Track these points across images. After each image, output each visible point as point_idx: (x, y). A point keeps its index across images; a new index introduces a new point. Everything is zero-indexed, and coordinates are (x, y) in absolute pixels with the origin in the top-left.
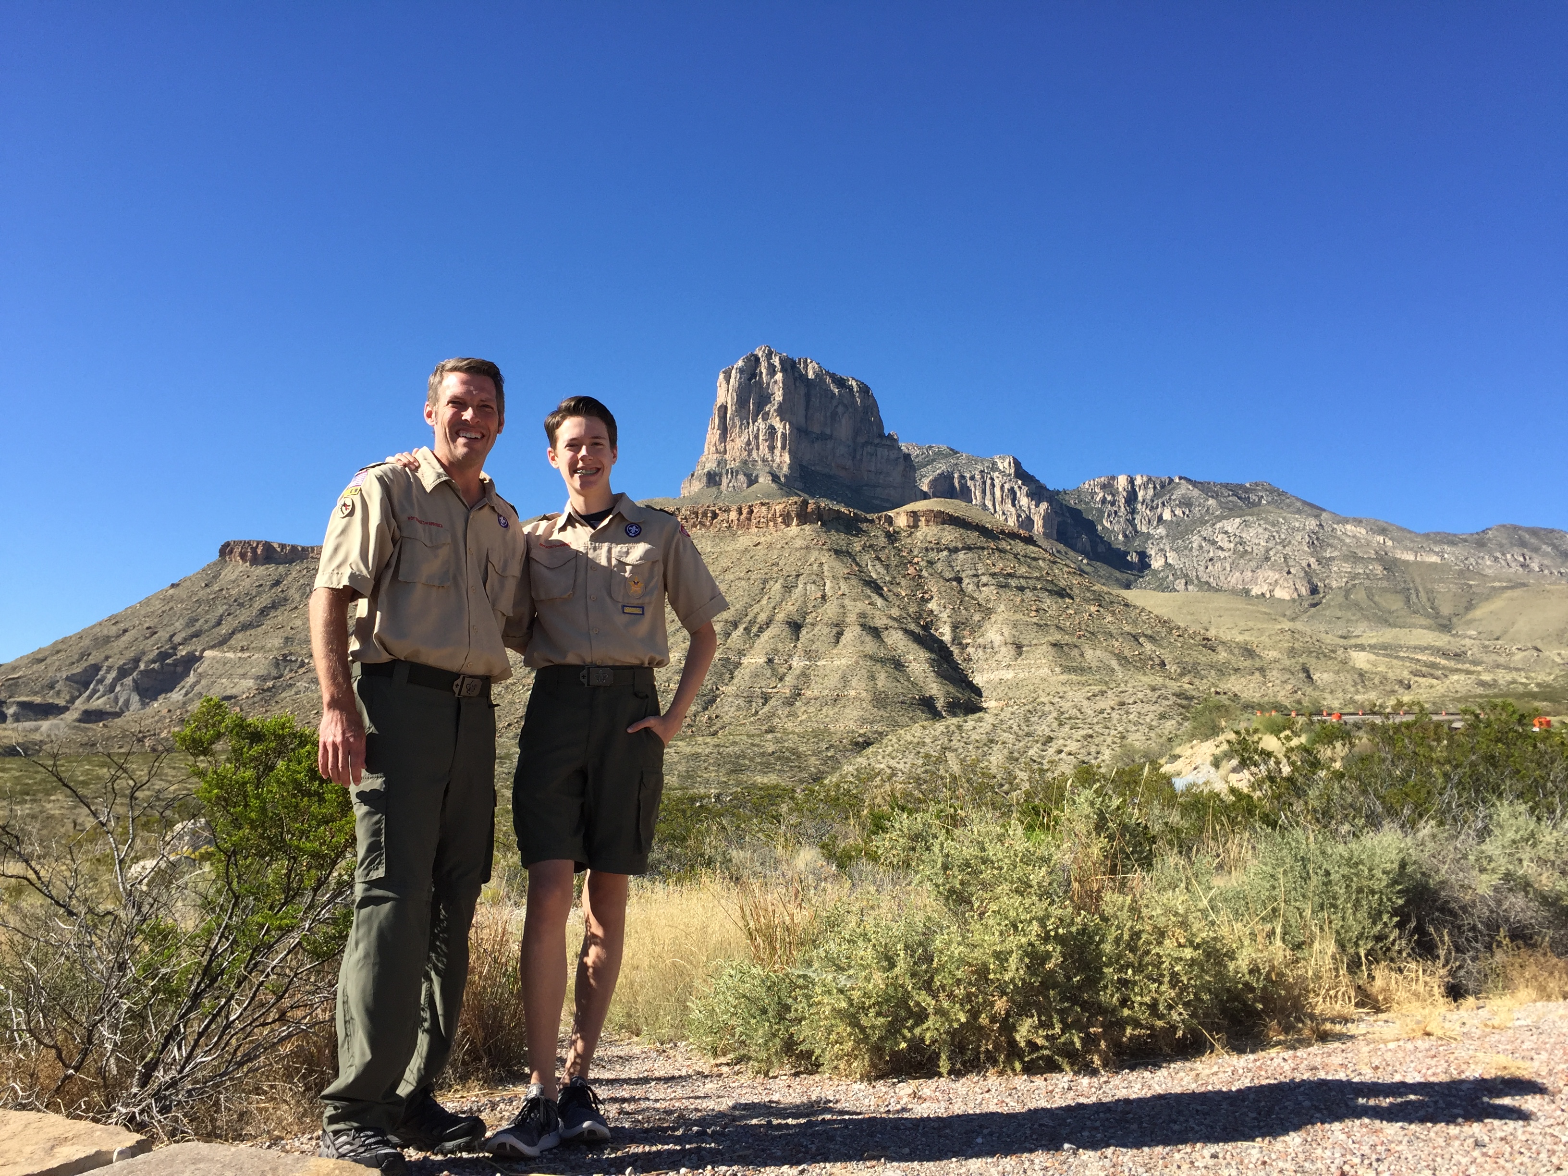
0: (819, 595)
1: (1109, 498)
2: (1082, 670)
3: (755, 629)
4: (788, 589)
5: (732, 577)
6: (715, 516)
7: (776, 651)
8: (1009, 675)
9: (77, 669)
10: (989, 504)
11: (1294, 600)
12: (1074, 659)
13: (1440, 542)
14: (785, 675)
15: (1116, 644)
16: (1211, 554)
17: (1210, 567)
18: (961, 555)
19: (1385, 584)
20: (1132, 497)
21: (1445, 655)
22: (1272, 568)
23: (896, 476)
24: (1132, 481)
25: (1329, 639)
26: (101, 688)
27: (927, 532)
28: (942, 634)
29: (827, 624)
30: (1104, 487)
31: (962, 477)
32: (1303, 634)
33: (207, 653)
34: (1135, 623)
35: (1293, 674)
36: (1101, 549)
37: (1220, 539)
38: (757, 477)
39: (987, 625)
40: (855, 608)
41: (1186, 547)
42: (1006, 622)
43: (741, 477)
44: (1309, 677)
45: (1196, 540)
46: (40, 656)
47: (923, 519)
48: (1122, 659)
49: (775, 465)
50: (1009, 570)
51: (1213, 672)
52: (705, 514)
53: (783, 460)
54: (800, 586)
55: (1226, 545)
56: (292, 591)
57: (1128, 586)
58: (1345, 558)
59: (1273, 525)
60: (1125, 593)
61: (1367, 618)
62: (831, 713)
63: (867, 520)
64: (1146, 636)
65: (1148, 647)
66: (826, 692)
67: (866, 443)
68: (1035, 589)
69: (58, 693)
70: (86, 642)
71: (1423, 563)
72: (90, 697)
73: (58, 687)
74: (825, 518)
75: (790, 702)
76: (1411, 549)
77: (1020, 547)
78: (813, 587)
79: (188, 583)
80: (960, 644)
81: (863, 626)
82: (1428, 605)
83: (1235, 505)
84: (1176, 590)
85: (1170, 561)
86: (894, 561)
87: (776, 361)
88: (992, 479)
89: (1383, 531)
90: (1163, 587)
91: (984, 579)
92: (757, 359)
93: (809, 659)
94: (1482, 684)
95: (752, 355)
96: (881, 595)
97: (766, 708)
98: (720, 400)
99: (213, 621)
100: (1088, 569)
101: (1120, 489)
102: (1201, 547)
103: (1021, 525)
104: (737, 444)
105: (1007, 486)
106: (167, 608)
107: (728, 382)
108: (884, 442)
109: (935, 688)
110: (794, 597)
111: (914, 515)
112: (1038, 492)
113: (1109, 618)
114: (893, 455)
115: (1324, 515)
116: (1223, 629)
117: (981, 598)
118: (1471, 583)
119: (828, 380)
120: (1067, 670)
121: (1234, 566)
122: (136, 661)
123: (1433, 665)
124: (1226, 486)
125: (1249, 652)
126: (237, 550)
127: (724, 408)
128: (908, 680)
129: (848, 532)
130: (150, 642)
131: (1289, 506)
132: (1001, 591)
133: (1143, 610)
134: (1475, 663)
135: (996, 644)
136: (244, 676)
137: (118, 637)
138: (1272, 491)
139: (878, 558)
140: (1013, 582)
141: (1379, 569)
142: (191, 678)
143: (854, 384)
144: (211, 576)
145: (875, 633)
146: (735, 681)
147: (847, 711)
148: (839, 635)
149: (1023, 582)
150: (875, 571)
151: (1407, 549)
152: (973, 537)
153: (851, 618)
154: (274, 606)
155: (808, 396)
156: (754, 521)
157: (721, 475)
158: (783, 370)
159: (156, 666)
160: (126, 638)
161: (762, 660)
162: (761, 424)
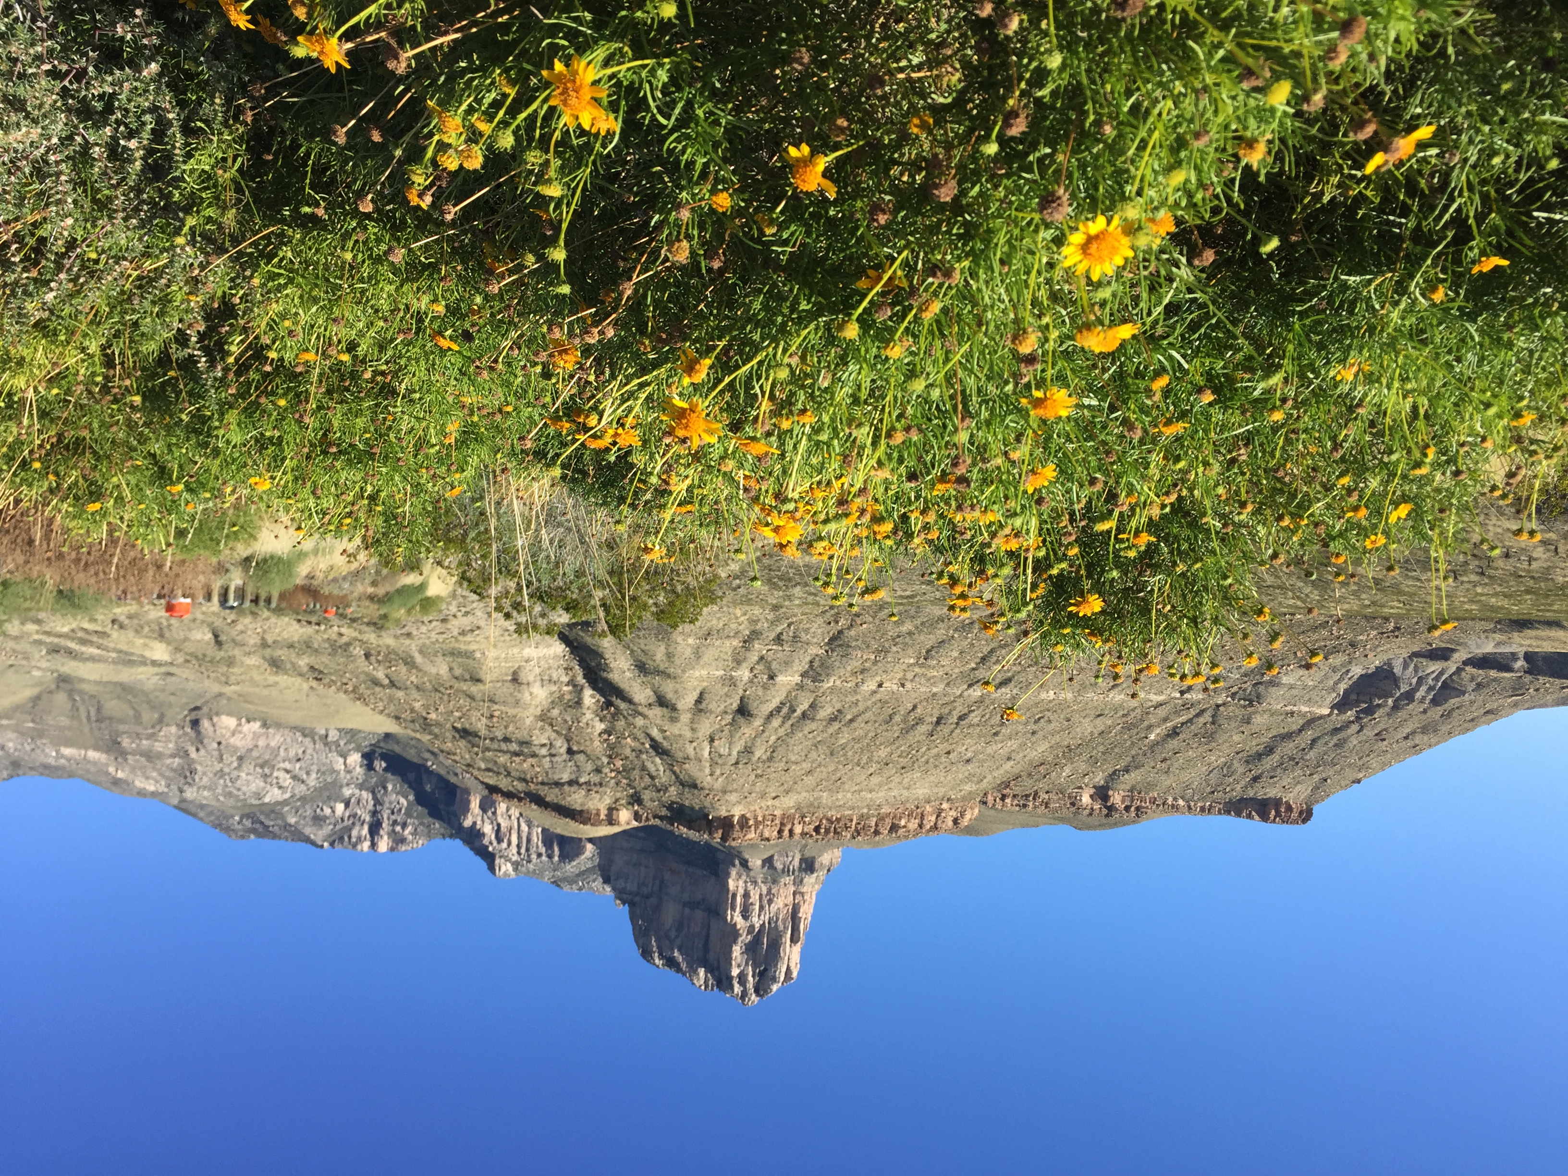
0: (716, 743)
1: (398, 828)
2: (452, 654)
3: (785, 710)
4: (748, 750)
5: (804, 765)
6: (817, 829)
7: (765, 687)
8: (528, 653)
9: (1454, 702)
10: (524, 828)
11: (217, 714)
12: (460, 665)
13: (57, 768)
14: (758, 663)
15: (413, 678)
16: (298, 765)
17: (300, 752)
18: (566, 777)
19: (122, 727)
20: (375, 829)
21: (70, 652)
22: (236, 749)
23: (620, 860)
24: (373, 845)
25: (184, 673)
26: (1431, 682)
27: (599, 803)
28: (592, 696)
29: (711, 712)
30: (403, 840)
31: (550, 857)
32: (217, 680)
33: (1326, 711)
34: (391, 699)
35: (233, 641)
36: (411, 776)
37: (287, 781)
38: (763, 866)
39: (546, 704)
40: (681, 728)
41: (323, 774)
42: (526, 707)
43: (779, 866)
44: (216, 636)
45: (312, 781)
46: (1490, 716)
47: (602, 817)
48: (409, 663)
49: (744, 877)
50: (517, 759)
51: (316, 645)
52: (827, 831)
53: (735, 883)
54: (735, 753)
55: (282, 775)
56: (1241, 770)
57: (388, 736)
58: (160, 756)
59: (230, 793)
60: (393, 728)
61: (145, 693)
62: (714, 622)
63: (661, 818)
64: (382, 686)
65: (380, 674)
66: (718, 643)
67: (647, 897)
68: (492, 739)
69: (1473, 679)
70: (1445, 728)
71: (79, 747)
72: (1441, 673)
73: (1473, 685)
74: (704, 822)
75: (755, 635)
76: (89, 762)
77: (504, 783)
78: (722, 751)
79: (1343, 783)
80: (575, 686)
81: (674, 709)
82: (79, 704)
83: (267, 816)
84: (339, 730)
85: (341, 760)
86: (636, 774)
87: (737, 989)
88: (519, 853)
89: (116, 782)
90: (351, 734)
91: (544, 751)
92: (757, 991)
93: (732, 677)
94: (38, 622)
95: (761, 996)
96: (652, 739)
97: (779, 629)
98: (797, 948)
99: (1320, 743)
100: (427, 755)
101: (386, 837)
102: (308, 773)
103: (493, 804)
104: (782, 901)
105: (504, 845)
106: (1365, 759)
107: (788, 968)
108: (629, 898)
109: (606, 642)
110: (742, 742)
111: (611, 821)
112: (472, 837)
113: (417, 705)
114: (621, 883)
115: (175, 801)
116: (295, 688)
117: (549, 732)
118: (31, 725)
119: (684, 966)
120: (468, 655)
121: (275, 752)
122: (1396, 707)
123: (83, 642)
124: (275, 836)
125: (276, 664)
126: (1295, 815)
127: (794, 940)
128: (632, 651)
129: (682, 806)
130: (1382, 726)
131: (211, 813)
132: (527, 738)
133: (381, 712)
134: (39, 643)
135: (538, 684)
136: (1291, 687)
137: (1414, 733)
138: (228, 830)
139: (652, 778)
140: (514, 747)
141: (126, 742)
142: (1342, 687)
143: (657, 961)
144: (1321, 789)
145: (662, 701)
146: (808, 659)
148: (699, 701)
149: (504, 746)
150: (656, 765)
151: (95, 763)
152: (551, 796)
153: (685, 718)
154: (1259, 756)
155: (706, 949)
156: (777, 822)
157: (800, 869)
158: (730, 978)
159: (1377, 702)
160: (1406, 730)
161: (781, 679)
162: (756, 921)
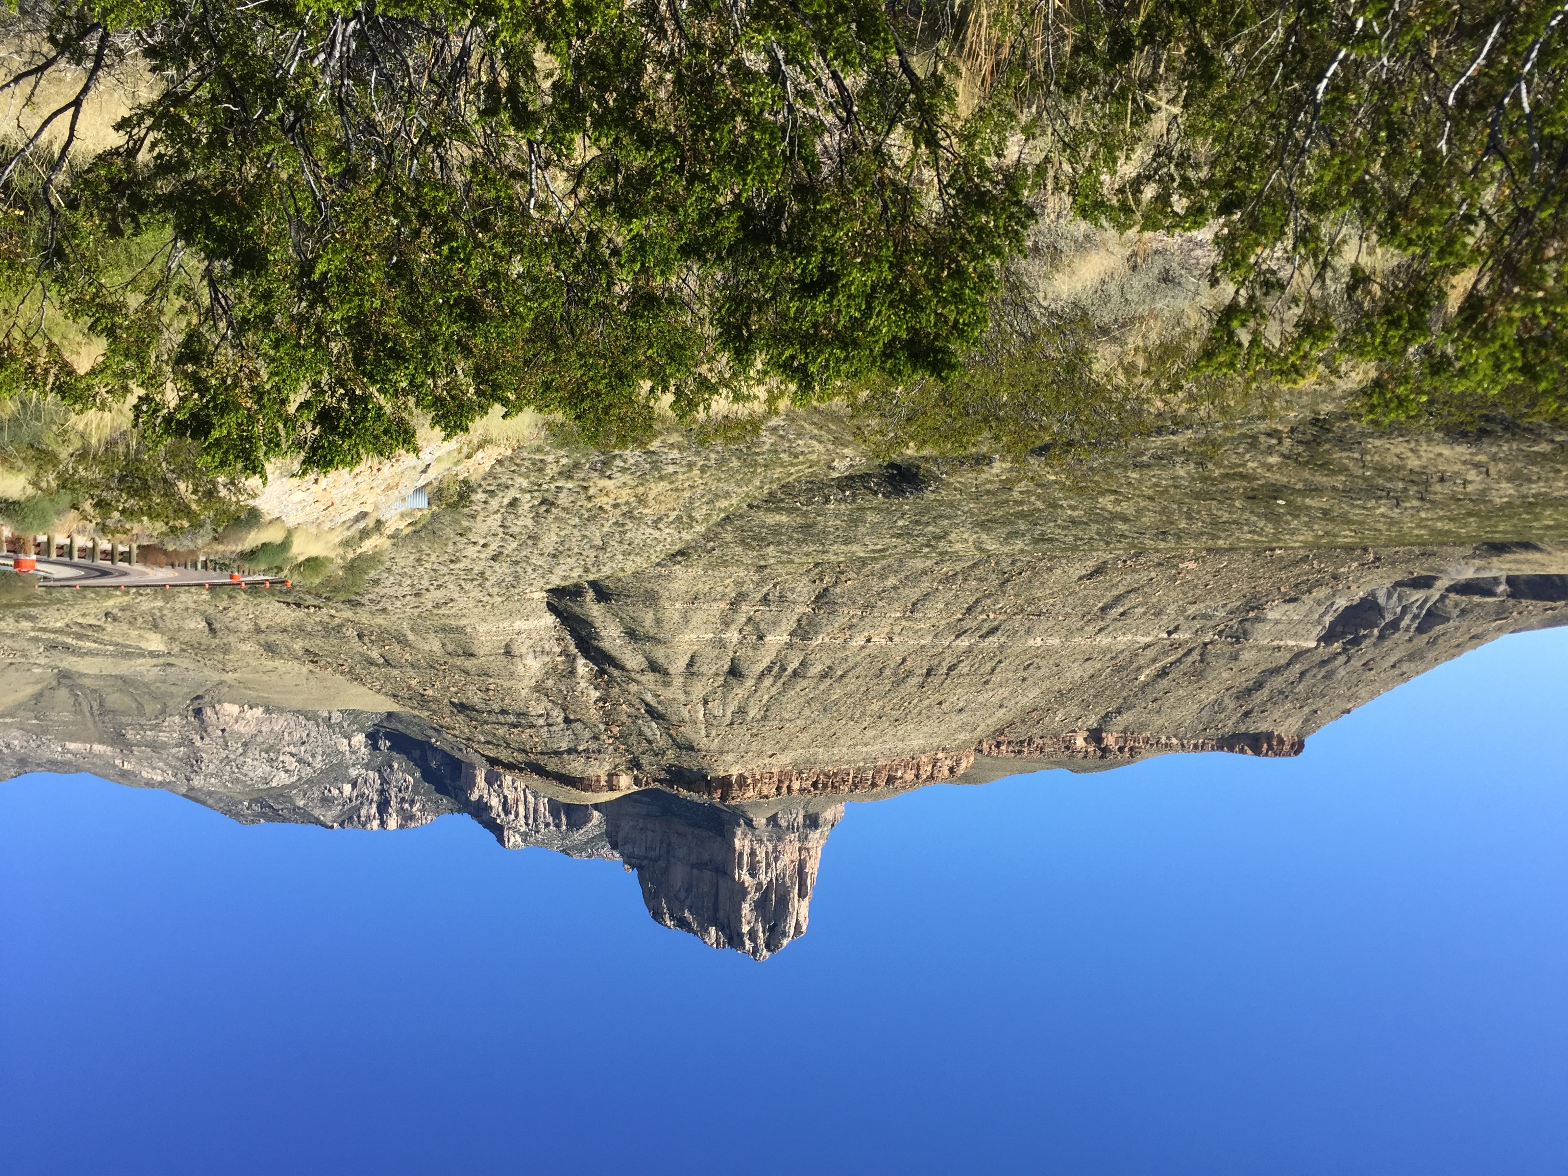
0: (710, 705)
1: (406, 806)
2: (444, 630)
3: (776, 669)
4: (742, 711)
5: (798, 722)
6: (815, 785)
7: (755, 648)
8: (519, 624)
9: (1439, 629)
10: (531, 799)
11: (219, 702)
12: (452, 641)
13: (64, 763)
14: (746, 624)
15: (407, 656)
16: (303, 749)
17: (304, 735)
18: (564, 746)
19: (124, 720)
20: (383, 807)
21: (67, 648)
22: (241, 735)
23: (626, 826)
24: (383, 823)
25: (183, 663)
26: (1415, 610)
27: (599, 770)
28: (586, 665)
29: (703, 674)
30: (412, 817)
31: (558, 826)
32: (214, 668)
33: (1313, 644)
34: (387, 678)
35: (227, 628)
36: (417, 753)
37: (292, 764)
38: (768, 825)
39: (540, 675)
40: (674, 692)
41: (329, 755)
42: (521, 679)
43: (783, 823)
44: (210, 624)
45: (318, 763)
46: (1475, 641)
47: (603, 783)
48: (402, 641)
49: (749, 836)
50: (515, 731)
51: (309, 629)
52: (825, 786)
53: (741, 842)
54: (729, 714)
55: (287, 758)
56: (1232, 706)
57: (390, 715)
58: (164, 746)
59: (237, 779)
60: (394, 707)
61: (146, 685)
62: (700, 586)
63: (661, 781)
64: (377, 665)
65: (375, 654)
66: (705, 607)
67: (656, 860)
68: (489, 712)
69: (1456, 605)
70: (1431, 656)
71: (84, 741)
72: (1425, 601)
73: (1457, 611)
74: (703, 783)
75: (742, 596)
76: (95, 755)
77: (504, 755)
78: (716, 712)
79: (1333, 714)
80: (567, 656)
81: (666, 673)
82: (81, 699)
83: (276, 799)
84: (342, 712)
85: (346, 742)
86: (633, 739)
87: (748, 945)
88: (527, 824)
89: (124, 774)
90: (354, 715)
91: (541, 721)
92: (768, 946)
93: (721, 639)
94: (31, 618)
95: (772, 951)
96: (647, 704)
97: (765, 590)
98: (805, 903)
99: (1308, 675)
100: (431, 732)
101: (394, 815)
102: (313, 756)
103: (498, 777)
104: (788, 858)
105: (512, 817)
106: (1354, 690)
107: (797, 922)
108: (637, 862)
109: (595, 611)
110: (736, 703)
111: (611, 787)
112: (480, 811)
113: (413, 683)
114: (628, 848)
115: (184, 791)
116: (294, 673)
117: (545, 703)
118: (35, 722)
119: (695, 926)
120: (460, 630)
121: (280, 737)
122: (1382, 637)
123: (80, 637)
124: (284, 820)
125: (270, 649)
126: (1287, 747)
127: (802, 895)
128: (621, 619)
129: (680, 769)
130: (1368, 656)
131: (221, 799)
132: (524, 710)
133: (379, 691)
134: (36, 639)
135: (531, 655)
136: (1277, 622)
137: (1400, 661)
138: (237, 815)
139: (650, 742)
140: (512, 719)
141: (130, 735)
142: (1328, 620)
143: (668, 922)
144: (1311, 721)
145: (654, 667)
146: (796, 617)
147: (684, 588)
148: (691, 664)
149: (501, 718)
150: (653, 729)
151: (100, 756)
152: (552, 765)
153: (678, 681)
154: (1249, 691)
155: (716, 909)
156: (775, 779)
157: (804, 826)
158: (741, 935)
159: (1362, 632)
160: (1393, 659)
161: (769, 638)
162: (764, 879)
